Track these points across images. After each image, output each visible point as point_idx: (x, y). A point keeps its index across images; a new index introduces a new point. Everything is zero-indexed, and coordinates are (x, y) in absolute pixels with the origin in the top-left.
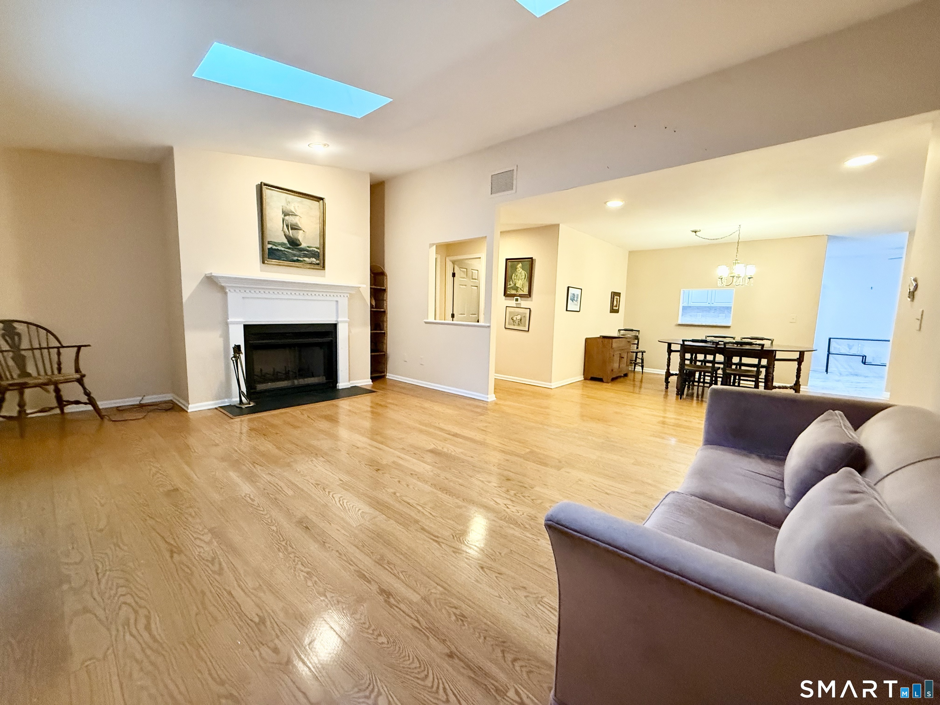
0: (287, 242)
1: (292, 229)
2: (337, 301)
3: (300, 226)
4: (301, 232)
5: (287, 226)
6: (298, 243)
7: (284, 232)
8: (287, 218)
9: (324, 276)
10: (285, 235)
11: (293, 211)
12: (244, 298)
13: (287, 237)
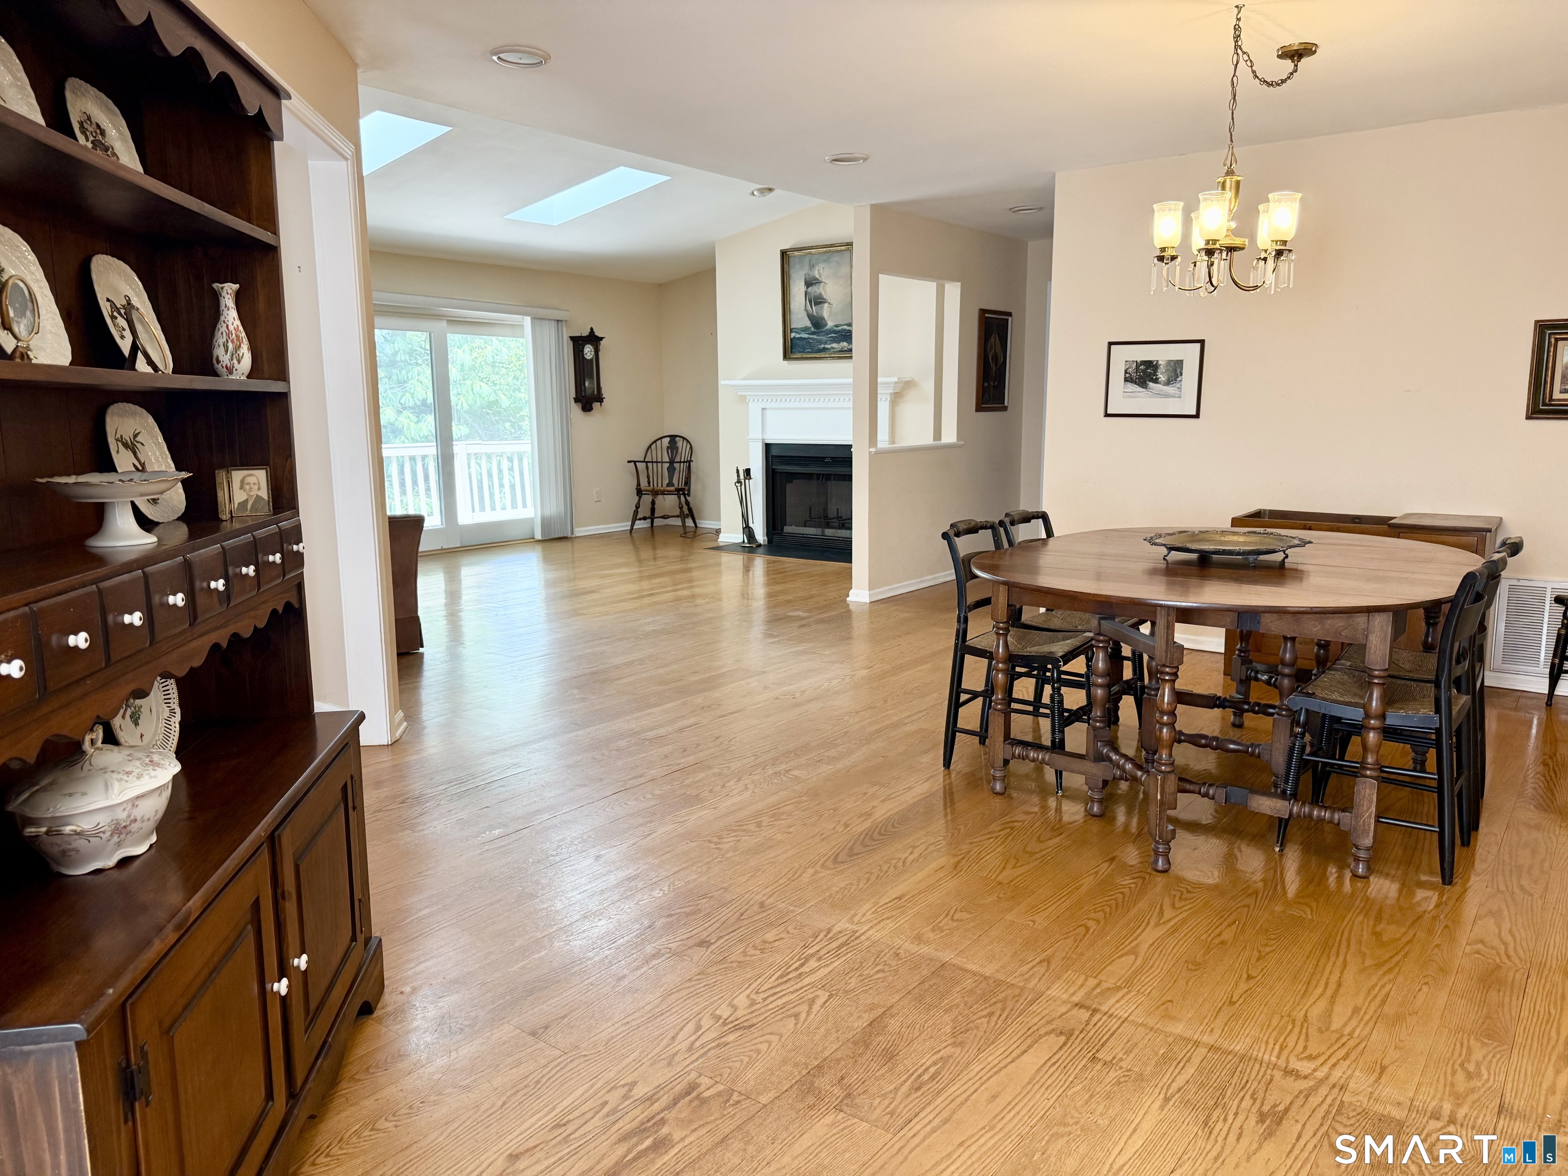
0: (811, 325)
1: (817, 304)
3: (825, 297)
4: (826, 305)
5: (810, 301)
6: (823, 322)
7: (807, 311)
8: (810, 289)
9: (852, 368)
10: (808, 315)
11: (817, 276)
12: (763, 409)
13: (810, 317)
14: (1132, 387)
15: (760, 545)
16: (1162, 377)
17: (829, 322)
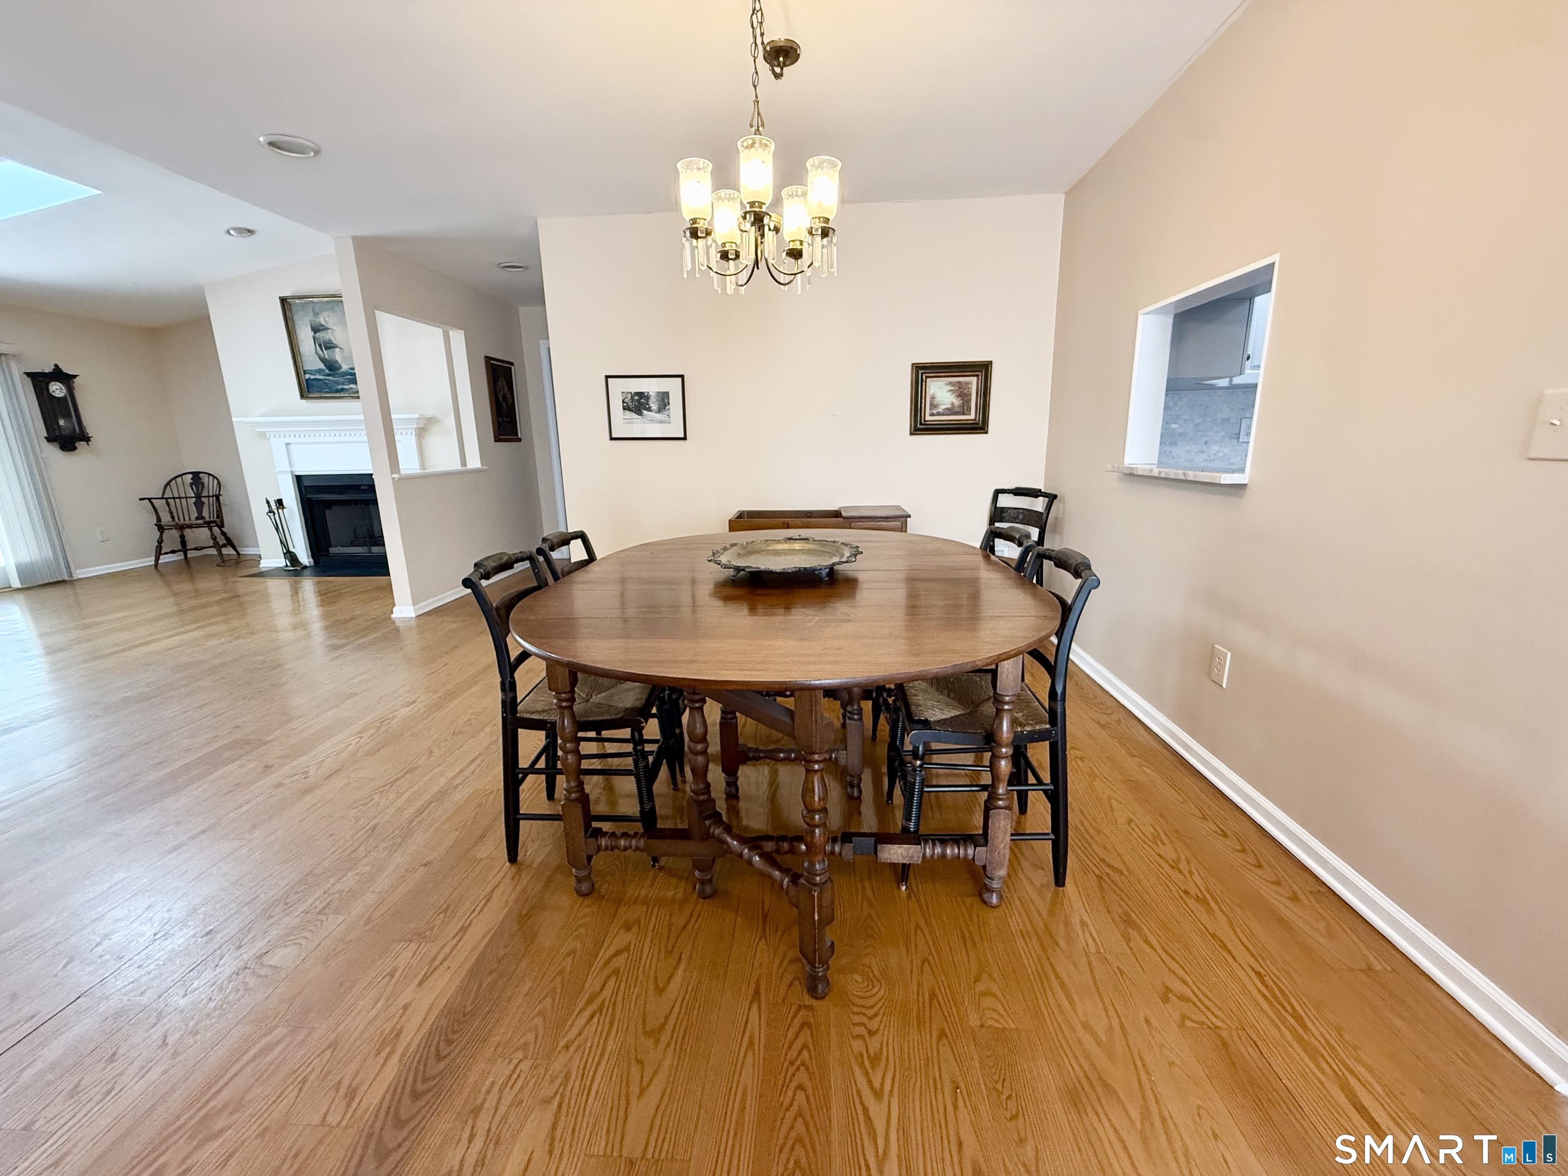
12: (287, 444)
13: (323, 360)
14: (629, 415)
15: (306, 567)
16: (654, 407)
17: (343, 365)
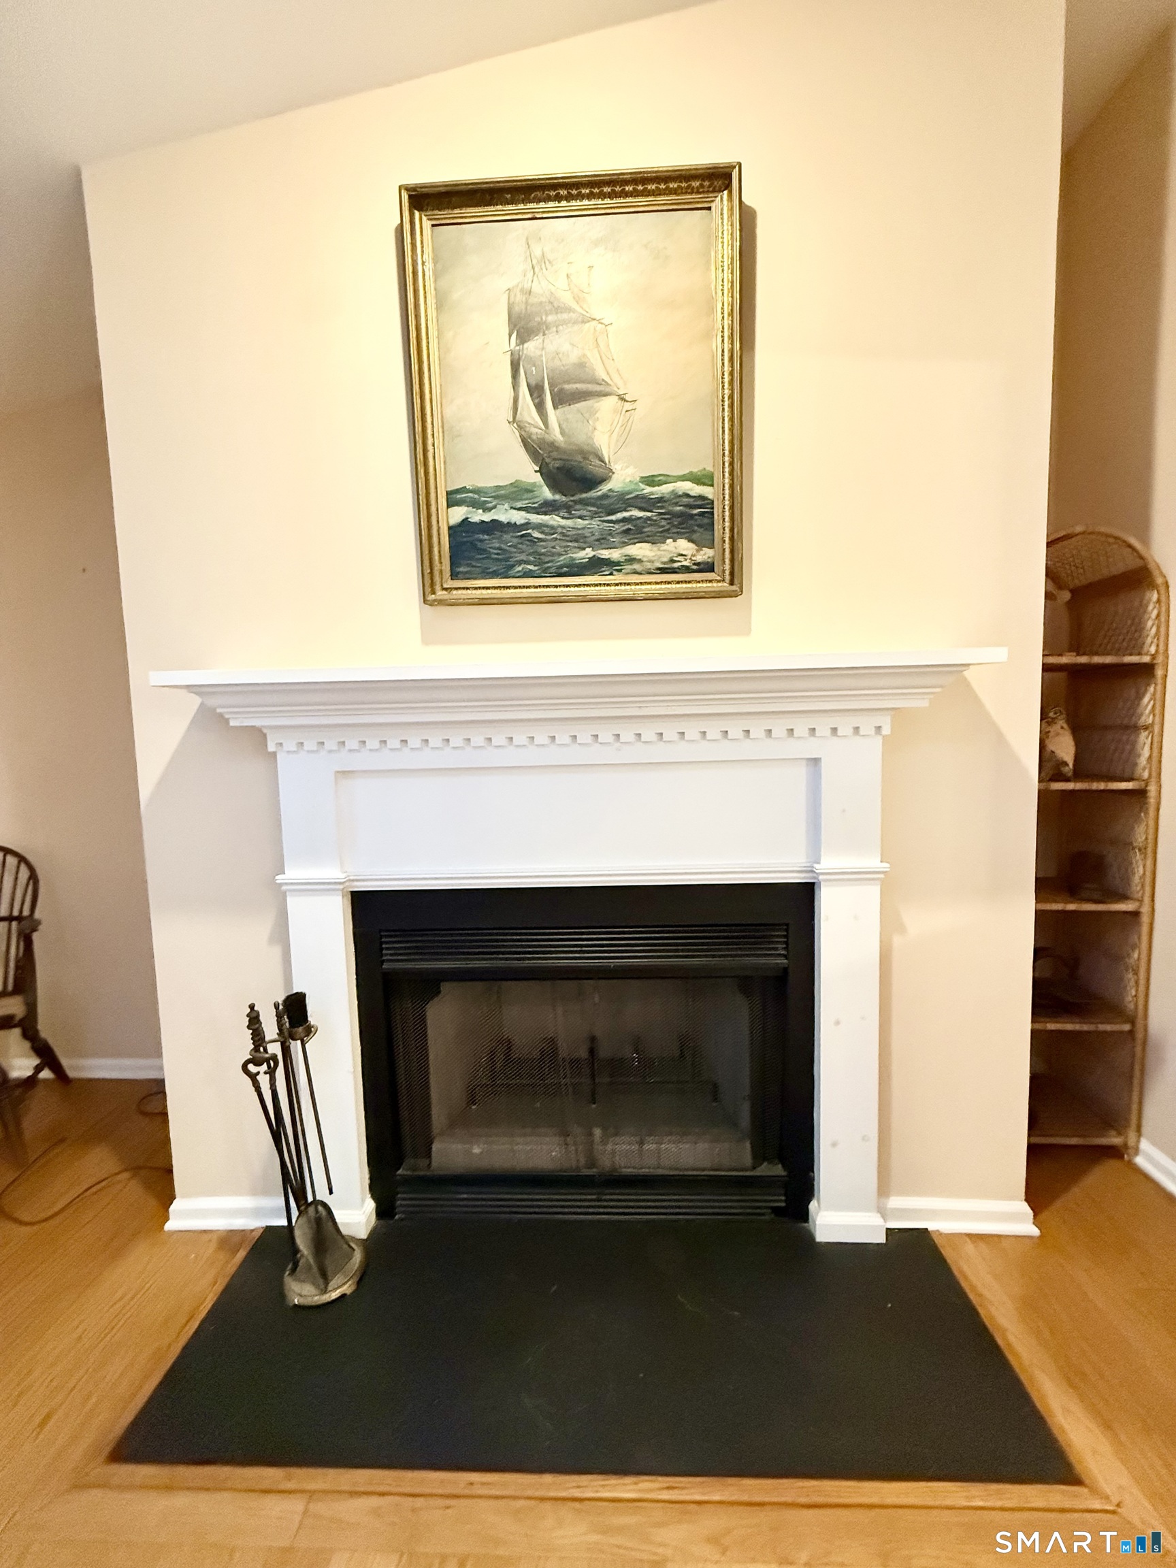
0: (538, 478)
1: (562, 399)
2: (816, 762)
3: (601, 374)
4: (606, 405)
5: (536, 391)
6: (594, 467)
7: (520, 428)
8: (531, 347)
9: (744, 629)
10: (526, 443)
11: (566, 298)
12: (345, 775)
13: (536, 449)
17: (616, 467)
